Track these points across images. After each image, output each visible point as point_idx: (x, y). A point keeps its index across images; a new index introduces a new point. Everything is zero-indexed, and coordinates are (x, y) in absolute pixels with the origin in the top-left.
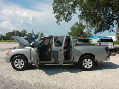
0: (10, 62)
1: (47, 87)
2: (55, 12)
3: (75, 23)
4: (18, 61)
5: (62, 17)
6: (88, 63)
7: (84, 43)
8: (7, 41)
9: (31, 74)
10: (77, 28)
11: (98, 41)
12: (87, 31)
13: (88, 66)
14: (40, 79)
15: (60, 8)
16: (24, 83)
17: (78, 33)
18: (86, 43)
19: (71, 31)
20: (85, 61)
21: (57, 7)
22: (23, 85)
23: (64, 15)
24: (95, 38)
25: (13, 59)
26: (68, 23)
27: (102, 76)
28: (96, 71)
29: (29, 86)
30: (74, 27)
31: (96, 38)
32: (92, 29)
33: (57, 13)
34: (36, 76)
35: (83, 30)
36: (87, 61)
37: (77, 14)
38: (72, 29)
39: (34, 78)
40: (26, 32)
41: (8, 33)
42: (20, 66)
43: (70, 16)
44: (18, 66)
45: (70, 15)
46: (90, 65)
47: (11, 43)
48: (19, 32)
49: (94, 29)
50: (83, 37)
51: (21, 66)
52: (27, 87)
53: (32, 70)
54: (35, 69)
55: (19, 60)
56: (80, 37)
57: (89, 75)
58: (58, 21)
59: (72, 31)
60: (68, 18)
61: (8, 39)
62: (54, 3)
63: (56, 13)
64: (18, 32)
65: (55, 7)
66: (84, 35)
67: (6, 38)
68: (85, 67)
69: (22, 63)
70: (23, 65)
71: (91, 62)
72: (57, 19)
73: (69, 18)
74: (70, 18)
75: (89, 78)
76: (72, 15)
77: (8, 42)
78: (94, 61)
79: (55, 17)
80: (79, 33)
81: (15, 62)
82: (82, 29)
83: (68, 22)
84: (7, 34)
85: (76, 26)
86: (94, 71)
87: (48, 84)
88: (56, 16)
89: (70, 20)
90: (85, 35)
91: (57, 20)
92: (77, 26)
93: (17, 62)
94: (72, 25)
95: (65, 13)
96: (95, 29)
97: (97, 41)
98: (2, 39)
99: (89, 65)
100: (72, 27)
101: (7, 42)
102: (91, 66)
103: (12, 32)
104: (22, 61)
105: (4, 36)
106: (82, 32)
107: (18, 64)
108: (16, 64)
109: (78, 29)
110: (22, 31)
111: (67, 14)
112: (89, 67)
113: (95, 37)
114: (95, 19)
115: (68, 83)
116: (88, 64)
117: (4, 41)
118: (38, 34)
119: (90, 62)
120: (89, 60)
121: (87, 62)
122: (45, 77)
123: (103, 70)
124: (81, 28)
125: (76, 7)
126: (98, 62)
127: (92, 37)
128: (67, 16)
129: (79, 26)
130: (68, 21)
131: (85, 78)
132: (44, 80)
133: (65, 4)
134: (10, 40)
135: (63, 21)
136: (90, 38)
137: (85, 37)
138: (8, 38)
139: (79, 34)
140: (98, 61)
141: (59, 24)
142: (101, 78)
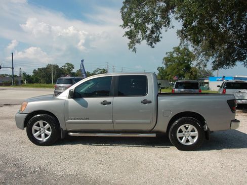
0: (25, 127)
1: (91, 182)
2: (125, 25)
3: (174, 48)
4: (39, 126)
5: (140, 33)
6: (189, 134)
7: (187, 90)
8: (35, 84)
9: (64, 153)
10: (176, 58)
11: (221, 87)
12: (197, 66)
13: (188, 141)
14: (80, 165)
15: (137, 16)
16: (44, 173)
17: (179, 70)
18: (192, 90)
19: (164, 66)
20: (181, 129)
21: (131, 14)
22: (40, 177)
23: (144, 31)
24: (217, 79)
25: (29, 121)
26: (153, 47)
27: (218, 165)
28: (207, 151)
29: (52, 179)
30: (171, 56)
31: (219, 80)
32: (208, 60)
33: (130, 27)
34: (74, 159)
35: (189, 63)
36: (187, 128)
37: (173, 27)
38: (168, 60)
39: (68, 162)
40: (73, 68)
41: (37, 70)
42: (43, 135)
43: (158, 33)
44: (40, 136)
45: (159, 29)
46: (193, 137)
47: (42, 89)
48: (60, 67)
49: (211, 60)
50: (190, 78)
51: (46, 135)
52: (48, 180)
53: (69, 146)
54: (75, 144)
55: (41, 122)
56: (184, 77)
57: (189, 159)
58: (132, 42)
59: (166, 64)
60: (154, 36)
61: (37, 81)
62: (125, 5)
63: (128, 27)
64: (57, 67)
65: (126, 13)
66: (191, 73)
67: (33, 79)
68: (182, 141)
69: (49, 129)
70: (49, 133)
71: (195, 131)
72: (129, 38)
73: (156, 37)
74: (158, 37)
75: (187, 168)
76: (163, 29)
77: (37, 87)
78: (203, 129)
79: (125, 35)
80: (183, 68)
81: (35, 127)
82: (188, 61)
83: (153, 45)
84: (35, 71)
85: (175, 55)
86: (202, 151)
87: (94, 177)
88: (127, 33)
89: (158, 40)
90: (194, 73)
91: (130, 40)
92: (178, 55)
93: (37, 128)
94: (167, 53)
95: (146, 25)
96: (214, 60)
97: (218, 86)
98: (25, 82)
99: (190, 138)
100: (166, 56)
101: (33, 87)
102: (195, 140)
103: (46, 67)
104: (48, 125)
105: (29, 76)
106: (188, 68)
107: (40, 132)
108: (36, 131)
109: (179, 62)
110: (64, 66)
111: (152, 28)
112: (190, 143)
113: (218, 77)
114: (212, 39)
115: (137, 177)
116: (189, 136)
117: (28, 86)
118: (97, 71)
119: (193, 131)
120: (190, 127)
121: (185, 132)
122: (92, 161)
123: (224, 149)
124: (186, 58)
125: (172, 14)
126: (212, 132)
127: (210, 78)
128: (152, 32)
129: (181, 54)
130: (153, 43)
131: (177, 166)
132: (86, 169)
133: (146, 6)
134: (41, 83)
135: (141, 43)
136: (206, 81)
137: (195, 77)
138: (37, 79)
139: (181, 72)
140: (211, 130)
141: (135, 50)
142: (215, 167)
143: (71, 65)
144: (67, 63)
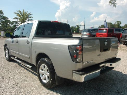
40: (121, 24)
41: (100, 26)
48: (113, 24)
110: (115, 23)
143: (120, 22)
144: (118, 21)
